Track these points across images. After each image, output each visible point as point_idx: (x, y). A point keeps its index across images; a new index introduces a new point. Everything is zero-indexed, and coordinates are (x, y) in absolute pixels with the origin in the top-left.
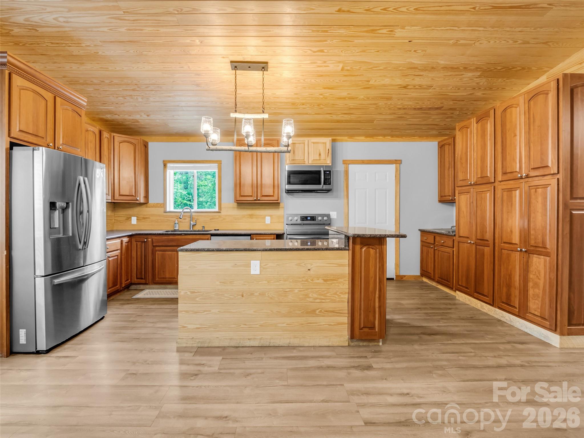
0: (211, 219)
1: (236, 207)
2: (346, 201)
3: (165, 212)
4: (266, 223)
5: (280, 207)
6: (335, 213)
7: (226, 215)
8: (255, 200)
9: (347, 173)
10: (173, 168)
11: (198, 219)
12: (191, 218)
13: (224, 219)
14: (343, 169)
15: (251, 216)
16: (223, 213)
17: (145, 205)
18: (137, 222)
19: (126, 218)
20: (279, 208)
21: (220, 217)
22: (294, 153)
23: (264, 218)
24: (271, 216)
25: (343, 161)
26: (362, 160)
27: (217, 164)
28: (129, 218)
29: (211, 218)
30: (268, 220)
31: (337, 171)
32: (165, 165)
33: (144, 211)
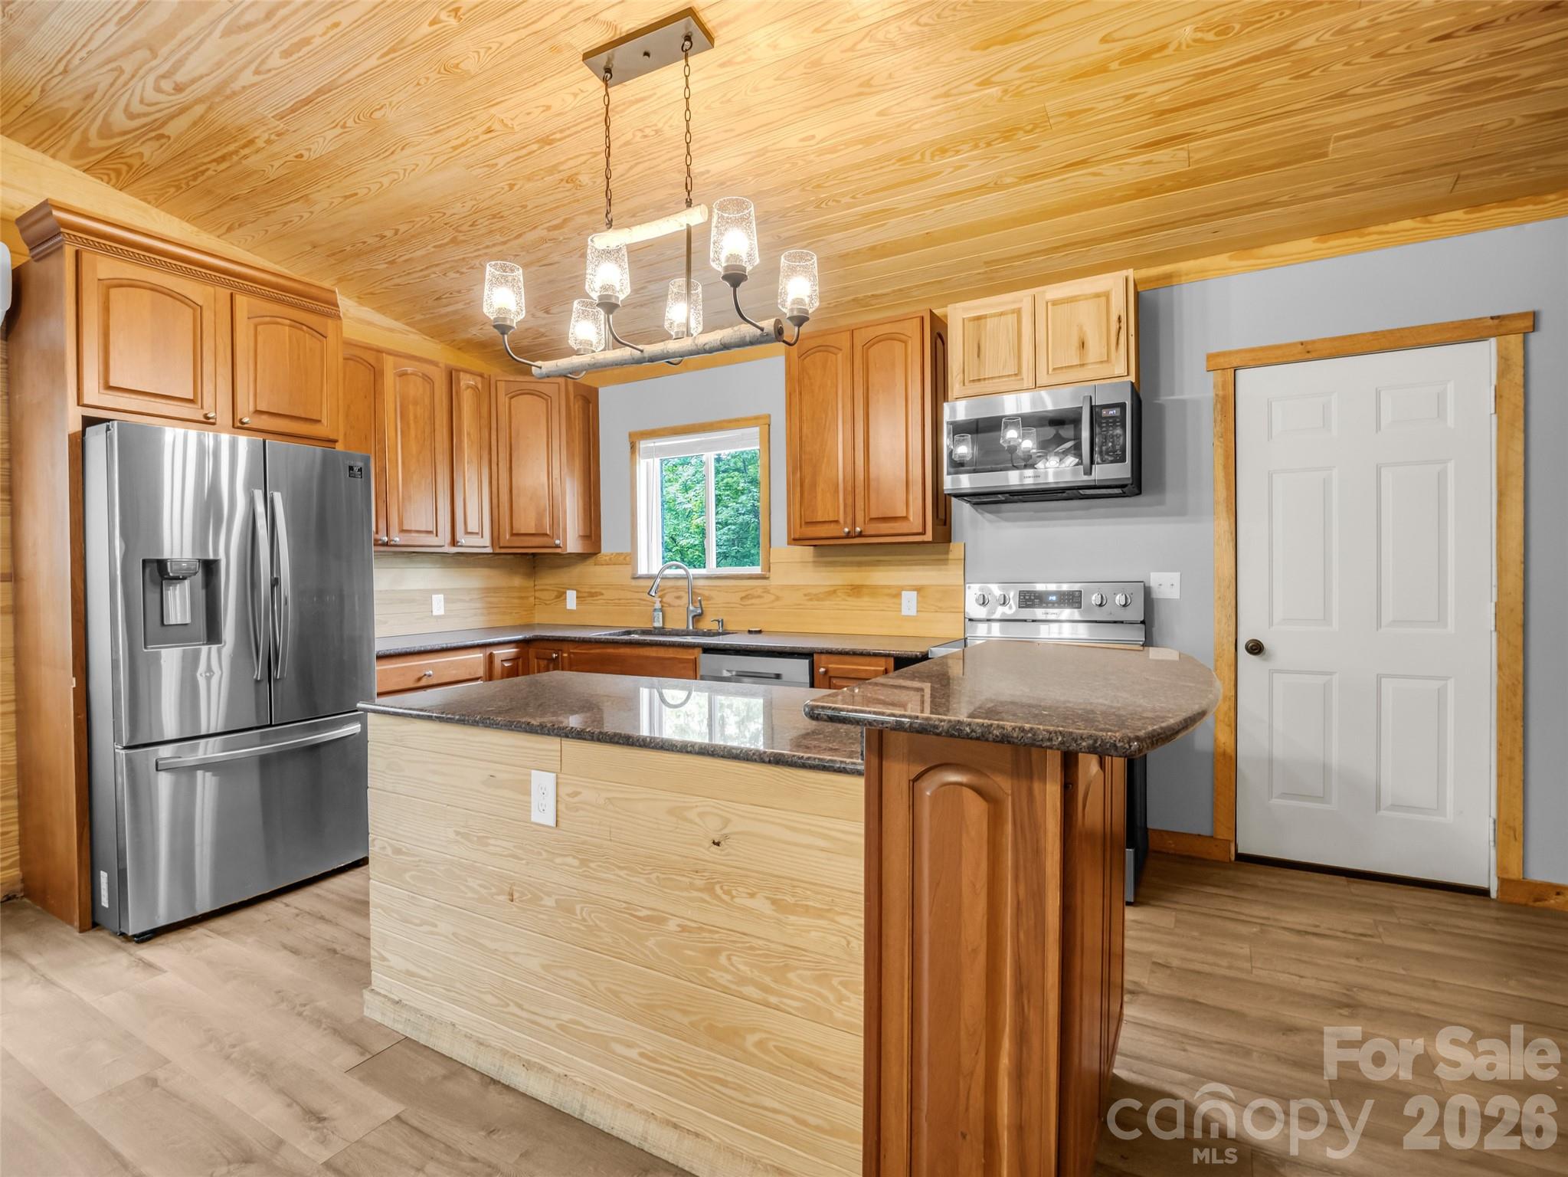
0: (742, 598)
1: (811, 559)
2: (1224, 524)
3: (636, 578)
4: (903, 613)
5: (951, 556)
6: (1175, 577)
7: (783, 587)
8: (848, 536)
9: (1228, 406)
10: (650, 453)
11: (708, 598)
12: (693, 593)
13: (778, 598)
14: (1211, 394)
15: (856, 590)
16: (776, 579)
17: (592, 561)
18: (577, 604)
19: (556, 593)
20: (945, 561)
21: (766, 590)
22: (979, 356)
23: (898, 595)
24: (919, 589)
25: (1210, 357)
26: (1302, 344)
27: (757, 429)
28: (561, 596)
29: (743, 594)
30: (909, 603)
31: (1183, 403)
32: (633, 447)
33: (594, 574)
